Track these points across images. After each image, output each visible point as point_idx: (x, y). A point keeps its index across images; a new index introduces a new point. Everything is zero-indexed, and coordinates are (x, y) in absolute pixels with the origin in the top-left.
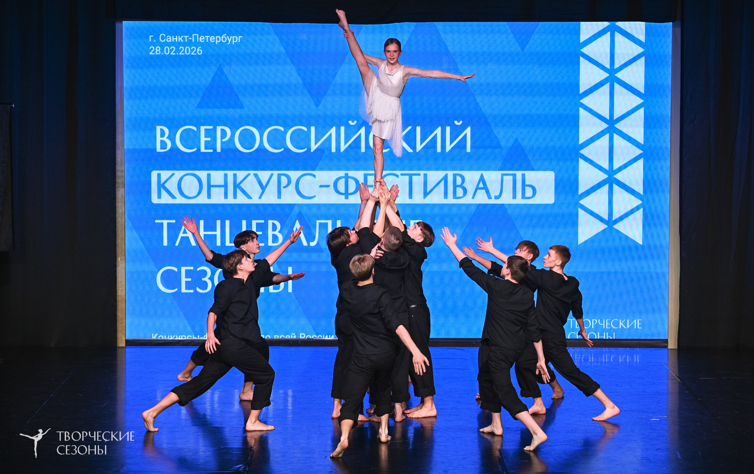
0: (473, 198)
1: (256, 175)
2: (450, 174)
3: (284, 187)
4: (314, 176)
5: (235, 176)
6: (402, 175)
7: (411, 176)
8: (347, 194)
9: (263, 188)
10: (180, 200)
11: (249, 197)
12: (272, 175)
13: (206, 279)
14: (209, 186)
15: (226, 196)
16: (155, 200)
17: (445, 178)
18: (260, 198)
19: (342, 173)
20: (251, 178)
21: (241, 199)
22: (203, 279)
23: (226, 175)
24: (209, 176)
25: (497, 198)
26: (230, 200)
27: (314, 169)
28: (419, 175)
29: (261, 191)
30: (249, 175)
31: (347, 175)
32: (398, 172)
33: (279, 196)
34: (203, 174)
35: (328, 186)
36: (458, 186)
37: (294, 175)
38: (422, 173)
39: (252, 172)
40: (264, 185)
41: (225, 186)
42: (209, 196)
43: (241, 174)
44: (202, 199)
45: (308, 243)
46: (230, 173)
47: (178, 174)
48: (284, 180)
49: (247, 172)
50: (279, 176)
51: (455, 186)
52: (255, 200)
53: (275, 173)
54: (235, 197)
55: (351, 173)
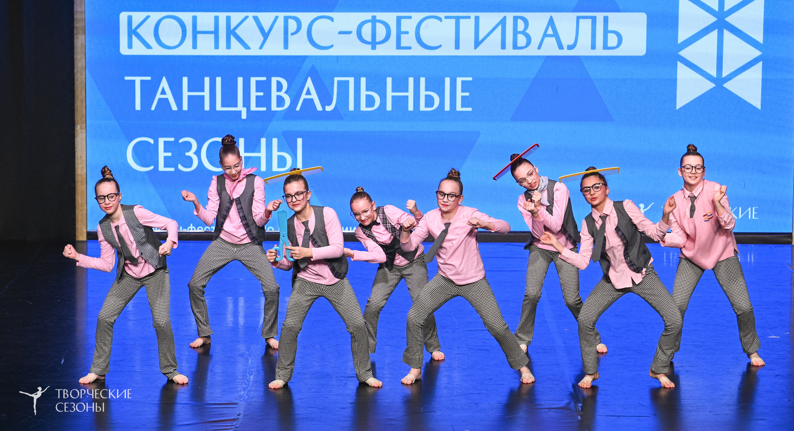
0: (539, 48)
1: (256, 19)
2: (510, 16)
3: (292, 34)
4: (332, 19)
5: (228, 19)
6: (446, 17)
7: (458, 19)
8: (374, 44)
9: (265, 35)
10: (157, 51)
11: (247, 47)
12: (277, 18)
13: (191, 154)
14: (195, 33)
15: (217, 47)
16: (124, 50)
17: (503, 22)
18: (261, 48)
19: (368, 16)
20: (250, 22)
21: (237, 50)
22: (187, 154)
23: (217, 18)
24: (195, 19)
25: (570, 47)
26: (222, 51)
27: (331, 11)
28: (469, 17)
29: (262, 39)
30: (247, 17)
31: (374, 17)
32: (442, 15)
33: (286, 46)
34: (186, 17)
35: (350, 33)
36: (520, 33)
37: (306, 17)
38: (473, 15)
39: (251, 15)
40: (266, 30)
41: (216, 32)
42: (195, 46)
43: (236, 17)
44: (186, 50)
45: (324, 108)
46: (222, 16)
47: (155, 16)
48: (292, 25)
49: (243, 15)
50: (286, 19)
51: (516, 33)
52: (254, 51)
53: (281, 15)
54: (228, 46)
55: (380, 16)
